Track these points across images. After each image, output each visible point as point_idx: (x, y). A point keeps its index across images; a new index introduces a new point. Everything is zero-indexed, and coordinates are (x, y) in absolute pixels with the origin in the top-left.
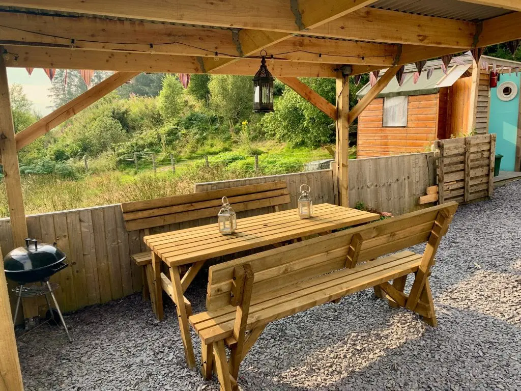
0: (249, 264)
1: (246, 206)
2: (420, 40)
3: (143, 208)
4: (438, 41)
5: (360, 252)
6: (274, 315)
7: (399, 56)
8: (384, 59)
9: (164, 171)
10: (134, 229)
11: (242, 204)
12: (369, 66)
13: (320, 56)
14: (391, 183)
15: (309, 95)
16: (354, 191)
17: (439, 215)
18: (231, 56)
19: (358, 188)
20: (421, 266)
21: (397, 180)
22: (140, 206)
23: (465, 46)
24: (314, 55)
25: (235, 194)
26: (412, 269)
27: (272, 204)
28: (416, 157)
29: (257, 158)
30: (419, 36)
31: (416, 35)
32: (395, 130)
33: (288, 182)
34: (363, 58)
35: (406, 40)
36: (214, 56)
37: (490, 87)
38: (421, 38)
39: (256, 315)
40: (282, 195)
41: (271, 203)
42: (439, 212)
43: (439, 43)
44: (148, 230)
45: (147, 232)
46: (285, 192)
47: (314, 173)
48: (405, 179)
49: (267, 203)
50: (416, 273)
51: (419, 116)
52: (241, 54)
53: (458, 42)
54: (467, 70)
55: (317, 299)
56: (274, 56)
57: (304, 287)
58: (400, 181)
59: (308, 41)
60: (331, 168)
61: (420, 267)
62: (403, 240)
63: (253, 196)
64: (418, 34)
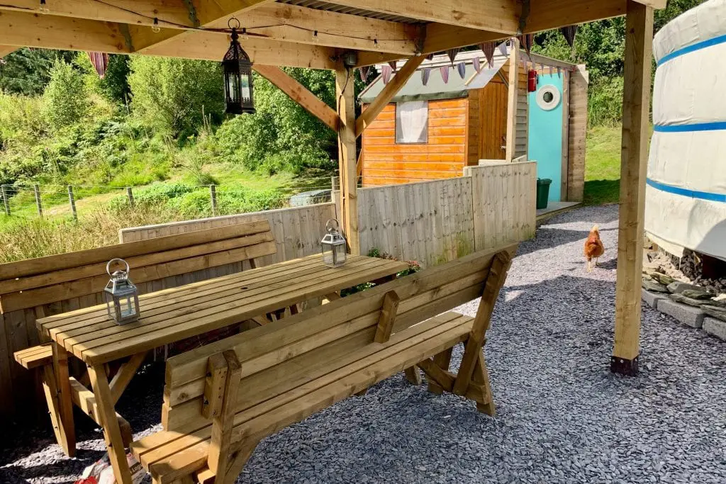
0: (232, 351)
1: (207, 261)
2: (456, 18)
3: (32, 272)
4: (478, 22)
5: (396, 318)
6: (271, 426)
7: (423, 41)
8: (403, 45)
9: (58, 213)
10: (17, 307)
11: (202, 257)
12: (382, 53)
13: (316, 34)
14: (413, 220)
15: (298, 92)
16: (365, 233)
17: (495, 260)
18: (181, 26)
19: (371, 229)
20: (472, 332)
21: (422, 216)
22: (25, 270)
23: (510, 30)
24: (306, 31)
25: (188, 243)
26: (461, 337)
27: (250, 257)
28: (445, 184)
29: (213, 189)
30: (455, 12)
31: (450, 10)
32: (412, 148)
33: (271, 222)
34: (375, 41)
35: (438, 17)
36: (152, 25)
37: (529, 91)
38: (456, 15)
39: (243, 428)
40: (264, 241)
41: (248, 254)
42: (495, 256)
43: (479, 24)
44: (42, 309)
45: (41, 311)
46: (268, 237)
47: (309, 208)
48: (431, 214)
49: (239, 256)
50: (465, 343)
51: (443, 128)
52: (196, 24)
53: (501, 25)
54: (501, 68)
55: (335, 393)
56: (247, 31)
57: (312, 377)
58: (425, 217)
59: (298, 11)
60: (333, 200)
61: (471, 334)
62: (450, 296)
63: (218, 246)
64: (453, 9)
